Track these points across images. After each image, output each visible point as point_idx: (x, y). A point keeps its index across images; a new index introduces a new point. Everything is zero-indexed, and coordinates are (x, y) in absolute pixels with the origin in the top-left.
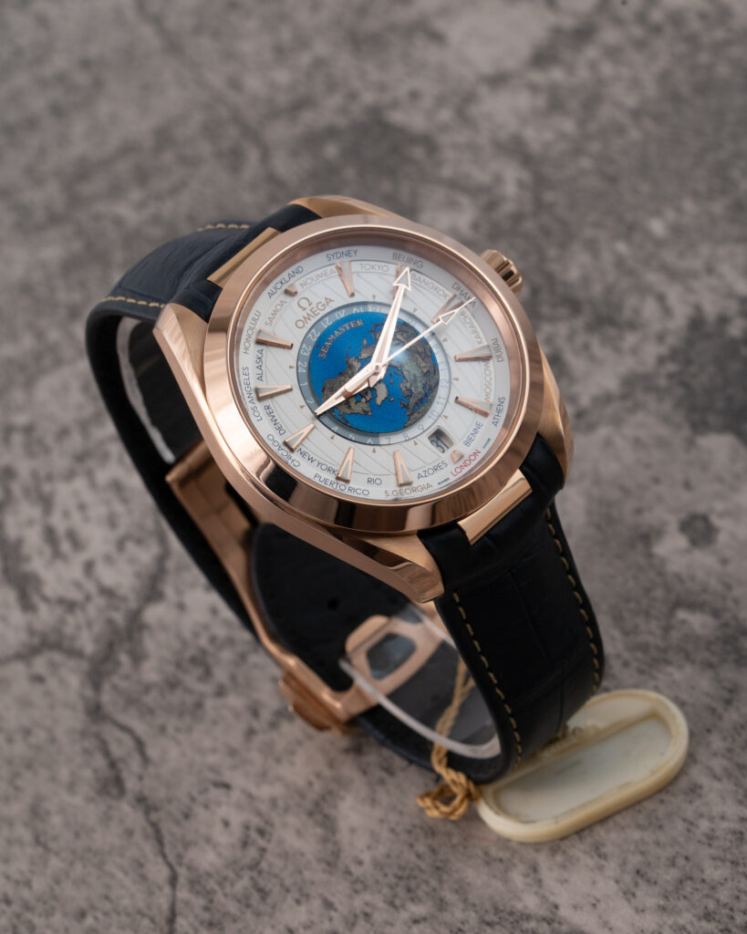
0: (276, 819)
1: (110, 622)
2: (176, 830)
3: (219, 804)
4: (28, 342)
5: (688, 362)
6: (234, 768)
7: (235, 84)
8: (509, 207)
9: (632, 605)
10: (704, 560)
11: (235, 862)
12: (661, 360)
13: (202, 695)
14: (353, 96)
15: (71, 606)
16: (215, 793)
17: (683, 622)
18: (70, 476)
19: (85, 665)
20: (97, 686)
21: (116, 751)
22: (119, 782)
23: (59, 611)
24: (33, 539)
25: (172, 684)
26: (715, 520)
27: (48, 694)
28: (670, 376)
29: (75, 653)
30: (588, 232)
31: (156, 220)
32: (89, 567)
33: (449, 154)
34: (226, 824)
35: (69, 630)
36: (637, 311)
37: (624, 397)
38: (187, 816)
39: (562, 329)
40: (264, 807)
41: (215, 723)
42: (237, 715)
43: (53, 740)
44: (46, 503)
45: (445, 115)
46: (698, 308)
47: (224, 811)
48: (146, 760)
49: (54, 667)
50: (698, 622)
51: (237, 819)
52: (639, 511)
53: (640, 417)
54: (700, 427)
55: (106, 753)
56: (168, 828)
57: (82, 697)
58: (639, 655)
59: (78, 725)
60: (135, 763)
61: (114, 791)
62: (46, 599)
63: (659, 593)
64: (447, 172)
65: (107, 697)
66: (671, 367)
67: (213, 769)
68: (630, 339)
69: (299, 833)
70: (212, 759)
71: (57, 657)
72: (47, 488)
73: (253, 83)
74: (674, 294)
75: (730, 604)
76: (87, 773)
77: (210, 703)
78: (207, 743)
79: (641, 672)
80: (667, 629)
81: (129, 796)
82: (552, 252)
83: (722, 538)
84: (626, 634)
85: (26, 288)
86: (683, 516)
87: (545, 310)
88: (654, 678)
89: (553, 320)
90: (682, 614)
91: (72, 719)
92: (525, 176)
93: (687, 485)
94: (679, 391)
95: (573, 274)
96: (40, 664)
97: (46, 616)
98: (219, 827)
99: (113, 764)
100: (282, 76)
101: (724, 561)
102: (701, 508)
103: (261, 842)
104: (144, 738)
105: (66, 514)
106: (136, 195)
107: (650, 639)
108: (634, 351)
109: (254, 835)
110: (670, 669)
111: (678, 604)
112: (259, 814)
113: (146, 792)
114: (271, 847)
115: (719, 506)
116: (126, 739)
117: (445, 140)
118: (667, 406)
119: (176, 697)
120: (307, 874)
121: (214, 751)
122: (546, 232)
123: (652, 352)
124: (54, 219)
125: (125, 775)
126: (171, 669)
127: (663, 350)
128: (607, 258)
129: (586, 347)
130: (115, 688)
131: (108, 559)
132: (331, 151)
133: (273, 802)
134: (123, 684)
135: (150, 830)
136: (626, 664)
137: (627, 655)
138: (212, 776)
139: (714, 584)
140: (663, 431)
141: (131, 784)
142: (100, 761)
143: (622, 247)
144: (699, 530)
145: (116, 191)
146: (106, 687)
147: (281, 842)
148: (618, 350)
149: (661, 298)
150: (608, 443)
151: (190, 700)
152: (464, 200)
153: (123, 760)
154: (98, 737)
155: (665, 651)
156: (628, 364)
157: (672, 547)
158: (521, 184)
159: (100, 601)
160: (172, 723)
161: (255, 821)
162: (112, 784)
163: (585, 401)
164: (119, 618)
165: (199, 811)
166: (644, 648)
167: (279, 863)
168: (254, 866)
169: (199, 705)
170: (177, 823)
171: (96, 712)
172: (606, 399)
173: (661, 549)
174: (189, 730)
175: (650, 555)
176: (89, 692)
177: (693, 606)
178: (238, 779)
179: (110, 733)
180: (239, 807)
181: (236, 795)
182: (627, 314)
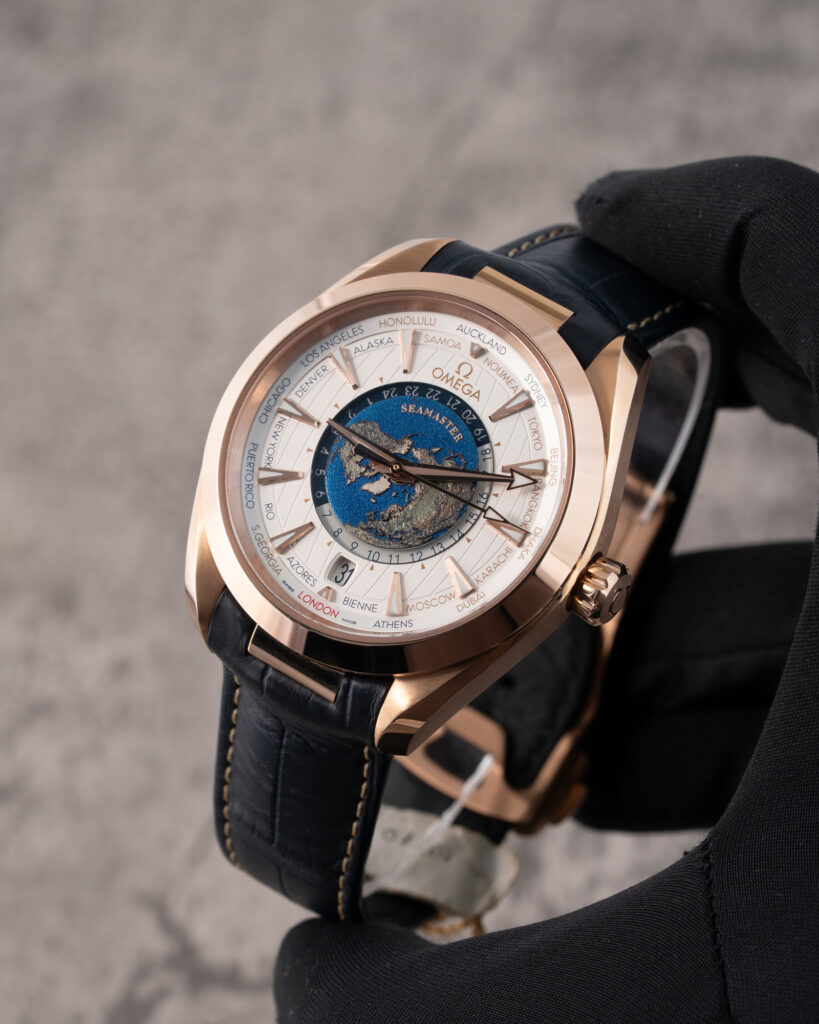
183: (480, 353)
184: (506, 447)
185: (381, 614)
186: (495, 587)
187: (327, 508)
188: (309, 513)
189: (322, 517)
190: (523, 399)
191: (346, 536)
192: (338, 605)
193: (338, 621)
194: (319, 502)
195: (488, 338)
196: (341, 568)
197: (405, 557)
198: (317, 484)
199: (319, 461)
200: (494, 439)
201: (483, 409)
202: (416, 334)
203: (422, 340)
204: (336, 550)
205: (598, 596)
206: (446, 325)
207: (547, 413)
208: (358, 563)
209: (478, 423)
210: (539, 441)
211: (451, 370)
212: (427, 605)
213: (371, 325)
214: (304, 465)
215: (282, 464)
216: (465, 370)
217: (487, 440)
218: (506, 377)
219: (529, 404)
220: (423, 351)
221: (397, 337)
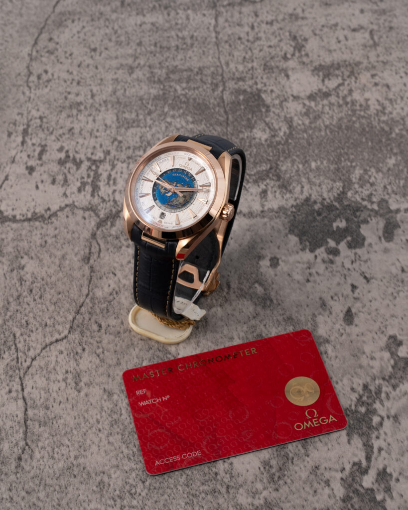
0: (122, 291)
1: (111, 211)
2: (96, 281)
3: (110, 279)
4: (134, 115)
5: (299, 210)
6: (120, 270)
7: (227, 64)
8: (278, 139)
9: (245, 276)
10: (271, 272)
11: (106, 298)
12: (292, 206)
13: (123, 245)
14: (256, 83)
15: (104, 201)
16: (111, 275)
17: (256, 287)
18: (123, 162)
19: (98, 220)
20: (98, 228)
21: (93, 250)
22: (89, 259)
23: (100, 200)
24: (105, 176)
25: (117, 238)
26: (280, 262)
27: (85, 224)
28: (292, 212)
29: (97, 215)
30: (294, 157)
31: (185, 95)
32: (114, 191)
33: (272, 114)
34: (109, 286)
35: (99, 208)
36: (294, 188)
37: (277, 212)
38: (101, 278)
39: (272, 183)
40: (121, 286)
41: (122, 254)
42: (129, 255)
43: (79, 238)
44: (113, 166)
45: (277, 102)
46: (310, 195)
47: (111, 282)
48: (99, 256)
49: (90, 216)
50: (259, 289)
51: (113, 286)
52: (262, 248)
53: (278, 220)
54: (291, 231)
55: (90, 249)
56: (94, 279)
57: (93, 229)
58: (239, 291)
59: (87, 237)
60: (96, 256)
61: (86, 261)
62: (98, 195)
63: (254, 276)
64: (267, 120)
65: (99, 233)
66: (294, 210)
67: (114, 268)
68: (288, 195)
69: (126, 298)
70: (115, 265)
71: (92, 214)
72: (116, 162)
73: (232, 66)
74: (307, 187)
75: (270, 289)
76: (82, 253)
77: (124, 248)
78: (117, 260)
79: (237, 297)
80: (250, 287)
81: (89, 265)
82: (282, 159)
83: (279, 268)
84: (239, 283)
85: (141, 99)
86: (273, 256)
87: (271, 175)
88: (239, 300)
89: (271, 179)
90: (256, 285)
91: (87, 234)
92: (288, 132)
93: (279, 248)
94: (292, 218)
95: (284, 168)
96: (87, 214)
97: (96, 200)
98: (107, 285)
99: (90, 253)
100: (241, 68)
101: (276, 275)
102: (278, 256)
103: (115, 296)
104: (102, 250)
105: (117, 173)
106: (184, 85)
107: (244, 288)
108: (287, 200)
109: (114, 293)
110: (245, 300)
111: (257, 282)
112: (119, 287)
113: (94, 266)
114: (117, 298)
115: (283, 258)
116: (97, 247)
117: (273, 109)
118: (286, 221)
119: (116, 242)
120: (122, 311)
121: (117, 263)
122: (284, 152)
123: (292, 202)
124: (160, 81)
125: (91, 258)
126: (119, 233)
127: (295, 204)
128: (295, 167)
129: (275, 192)
130: (102, 231)
131: (120, 192)
132: (241, 97)
133: (124, 285)
134: (105, 231)
135: (89, 278)
136: (234, 292)
137: (236, 290)
138: (113, 270)
139: (270, 281)
140: (281, 228)
141: (92, 261)
142: (87, 251)
143: (301, 166)
144: (275, 262)
145: (179, 81)
146: (100, 230)
147: (120, 298)
148: (283, 197)
149: (303, 187)
150: (265, 224)
151: (119, 244)
152: (268, 130)
153: (93, 253)
154: (90, 243)
155: (246, 293)
156: (283, 203)
157: (265, 263)
158: (285, 133)
159: (112, 203)
160: (111, 249)
161: (117, 289)
162: (87, 259)
163: (266, 208)
164: (114, 210)
165: (104, 278)
166: (241, 290)
167: (116, 304)
168: (110, 302)
169: (121, 247)
170: (97, 279)
171: (94, 235)
172: (271, 210)
173: (262, 263)
174: (114, 253)
175: (258, 263)
176: (95, 229)
177: (261, 284)
178: (119, 274)
179: (94, 244)
180: (115, 282)
181: (116, 278)
182: (291, 187)
183: (190, 159)
184: (200, 180)
185: (174, 224)
186: (201, 215)
187: (157, 201)
188: (153, 203)
189: (156, 204)
190: (202, 169)
191: (163, 207)
192: (163, 224)
193: (163, 228)
194: (155, 200)
195: (192, 155)
196: (163, 215)
197: (178, 210)
198: (154, 196)
199: (154, 190)
200: (197, 179)
201: (193, 172)
202: (174, 157)
203: (176, 158)
204: (161, 211)
205: (227, 214)
206: (181, 153)
207: (209, 172)
208: (167, 213)
209: (192, 176)
210: (208, 178)
211: (184, 164)
212: (185, 221)
213: (162, 156)
214: (150, 191)
215: (145, 192)
216: (187, 164)
217: (195, 180)
218: (198, 164)
219: (204, 170)
220: (176, 161)
221: (169, 158)
